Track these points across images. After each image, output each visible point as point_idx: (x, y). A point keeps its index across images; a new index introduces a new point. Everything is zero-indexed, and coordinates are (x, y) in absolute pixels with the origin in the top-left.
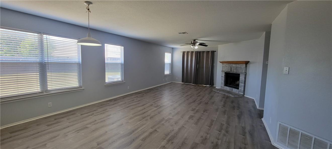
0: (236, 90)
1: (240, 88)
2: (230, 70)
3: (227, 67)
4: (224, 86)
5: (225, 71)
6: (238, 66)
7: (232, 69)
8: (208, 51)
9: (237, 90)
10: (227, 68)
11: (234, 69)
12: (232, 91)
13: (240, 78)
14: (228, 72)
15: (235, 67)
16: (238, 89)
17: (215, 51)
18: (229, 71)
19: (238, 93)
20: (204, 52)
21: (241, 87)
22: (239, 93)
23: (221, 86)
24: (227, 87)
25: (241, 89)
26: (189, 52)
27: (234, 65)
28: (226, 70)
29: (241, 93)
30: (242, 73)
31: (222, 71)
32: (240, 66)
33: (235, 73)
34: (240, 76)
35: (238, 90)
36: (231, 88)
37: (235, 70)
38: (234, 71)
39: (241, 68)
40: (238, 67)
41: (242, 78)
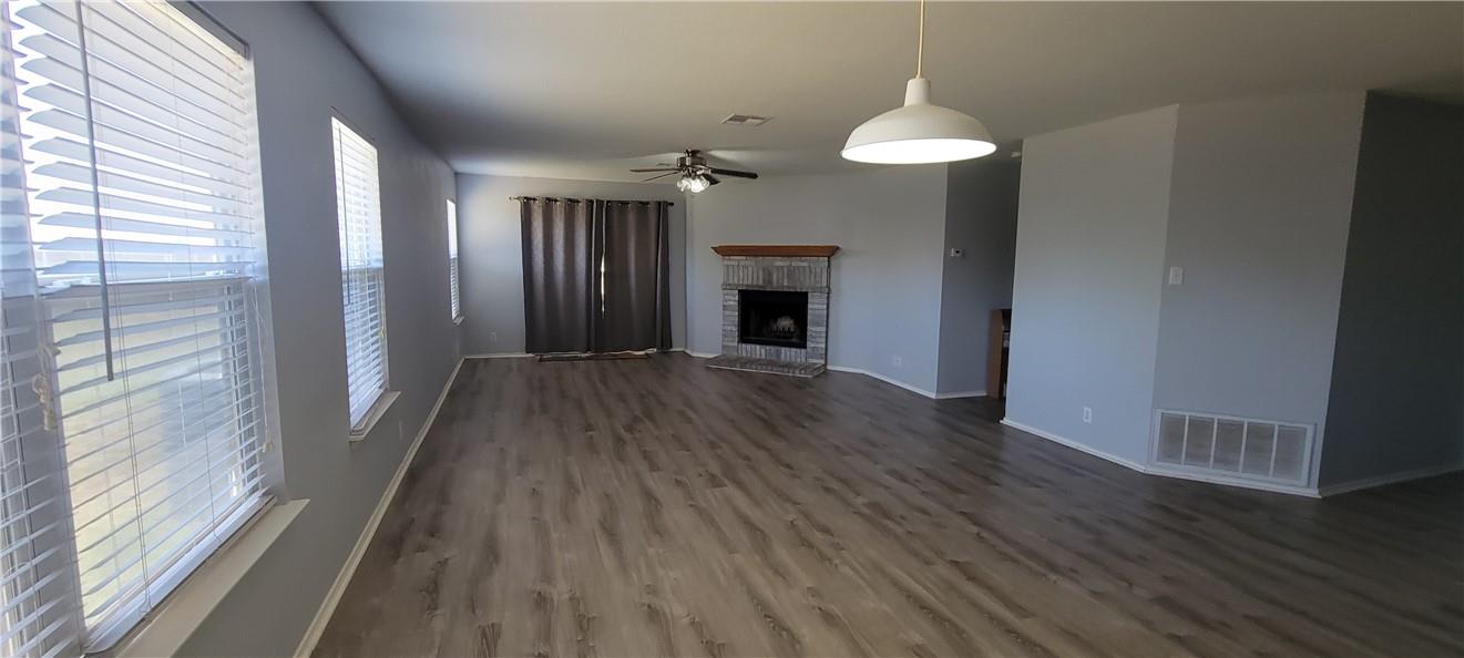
0: (793, 354)
1: (809, 344)
2: (764, 281)
3: (750, 269)
4: (738, 342)
5: (740, 285)
6: (796, 263)
7: (770, 275)
8: (640, 203)
9: (798, 350)
10: (750, 274)
11: (781, 277)
12: (779, 356)
13: (810, 306)
14: (756, 289)
15: (785, 270)
16: (804, 346)
17: (670, 201)
18: (761, 283)
19: (803, 360)
20: (625, 203)
21: (813, 337)
22: (811, 361)
23: (724, 347)
24: (753, 346)
25: (813, 345)
26: (556, 201)
27: (779, 262)
28: (746, 283)
29: (815, 361)
30: (819, 290)
31: (727, 286)
32: (805, 264)
33: (785, 290)
34: (810, 300)
35: (803, 351)
36: (773, 349)
37: (786, 281)
38: (782, 283)
39: (811, 272)
40: (798, 268)
41: (815, 306)
